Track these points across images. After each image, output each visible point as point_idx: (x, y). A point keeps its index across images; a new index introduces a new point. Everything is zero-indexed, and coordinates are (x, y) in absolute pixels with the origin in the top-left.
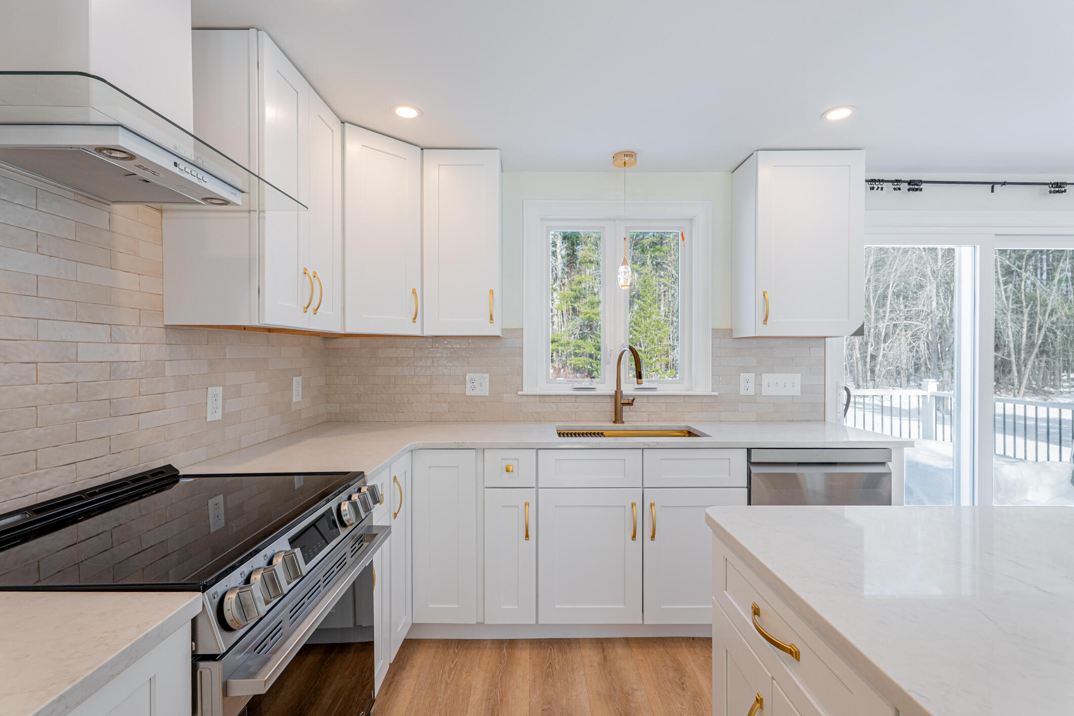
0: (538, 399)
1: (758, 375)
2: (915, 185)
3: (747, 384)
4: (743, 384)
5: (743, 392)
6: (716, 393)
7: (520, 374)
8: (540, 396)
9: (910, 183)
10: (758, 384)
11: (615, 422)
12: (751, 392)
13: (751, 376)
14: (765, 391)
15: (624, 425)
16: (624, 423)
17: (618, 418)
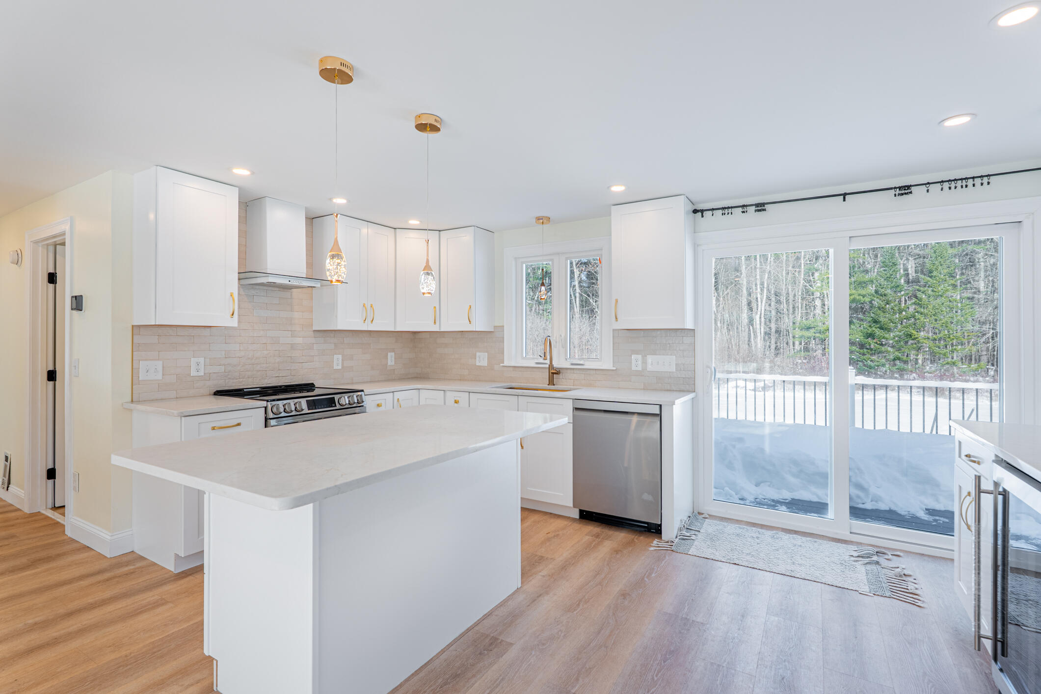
0: (512, 369)
1: (644, 357)
2: (760, 207)
3: (636, 363)
4: (634, 362)
5: (634, 368)
6: (614, 368)
7: (503, 353)
8: (513, 367)
9: (757, 205)
10: (644, 362)
11: (548, 385)
12: (640, 368)
13: (640, 357)
14: (650, 368)
15: (555, 386)
16: (554, 385)
17: (551, 382)
